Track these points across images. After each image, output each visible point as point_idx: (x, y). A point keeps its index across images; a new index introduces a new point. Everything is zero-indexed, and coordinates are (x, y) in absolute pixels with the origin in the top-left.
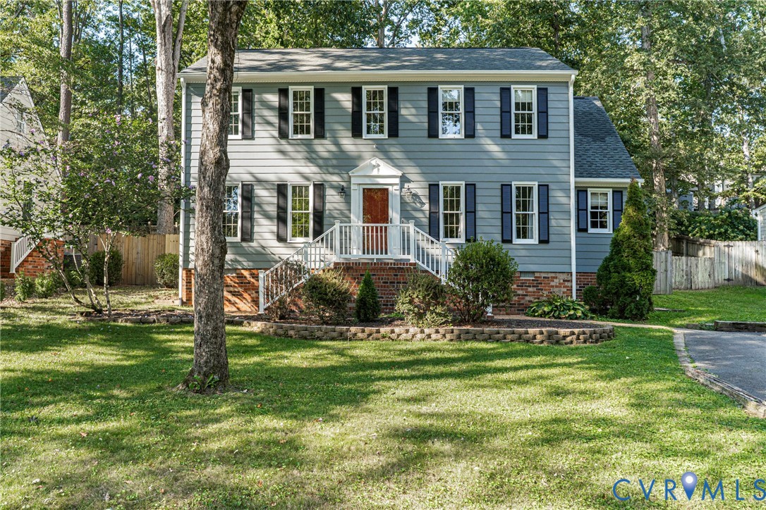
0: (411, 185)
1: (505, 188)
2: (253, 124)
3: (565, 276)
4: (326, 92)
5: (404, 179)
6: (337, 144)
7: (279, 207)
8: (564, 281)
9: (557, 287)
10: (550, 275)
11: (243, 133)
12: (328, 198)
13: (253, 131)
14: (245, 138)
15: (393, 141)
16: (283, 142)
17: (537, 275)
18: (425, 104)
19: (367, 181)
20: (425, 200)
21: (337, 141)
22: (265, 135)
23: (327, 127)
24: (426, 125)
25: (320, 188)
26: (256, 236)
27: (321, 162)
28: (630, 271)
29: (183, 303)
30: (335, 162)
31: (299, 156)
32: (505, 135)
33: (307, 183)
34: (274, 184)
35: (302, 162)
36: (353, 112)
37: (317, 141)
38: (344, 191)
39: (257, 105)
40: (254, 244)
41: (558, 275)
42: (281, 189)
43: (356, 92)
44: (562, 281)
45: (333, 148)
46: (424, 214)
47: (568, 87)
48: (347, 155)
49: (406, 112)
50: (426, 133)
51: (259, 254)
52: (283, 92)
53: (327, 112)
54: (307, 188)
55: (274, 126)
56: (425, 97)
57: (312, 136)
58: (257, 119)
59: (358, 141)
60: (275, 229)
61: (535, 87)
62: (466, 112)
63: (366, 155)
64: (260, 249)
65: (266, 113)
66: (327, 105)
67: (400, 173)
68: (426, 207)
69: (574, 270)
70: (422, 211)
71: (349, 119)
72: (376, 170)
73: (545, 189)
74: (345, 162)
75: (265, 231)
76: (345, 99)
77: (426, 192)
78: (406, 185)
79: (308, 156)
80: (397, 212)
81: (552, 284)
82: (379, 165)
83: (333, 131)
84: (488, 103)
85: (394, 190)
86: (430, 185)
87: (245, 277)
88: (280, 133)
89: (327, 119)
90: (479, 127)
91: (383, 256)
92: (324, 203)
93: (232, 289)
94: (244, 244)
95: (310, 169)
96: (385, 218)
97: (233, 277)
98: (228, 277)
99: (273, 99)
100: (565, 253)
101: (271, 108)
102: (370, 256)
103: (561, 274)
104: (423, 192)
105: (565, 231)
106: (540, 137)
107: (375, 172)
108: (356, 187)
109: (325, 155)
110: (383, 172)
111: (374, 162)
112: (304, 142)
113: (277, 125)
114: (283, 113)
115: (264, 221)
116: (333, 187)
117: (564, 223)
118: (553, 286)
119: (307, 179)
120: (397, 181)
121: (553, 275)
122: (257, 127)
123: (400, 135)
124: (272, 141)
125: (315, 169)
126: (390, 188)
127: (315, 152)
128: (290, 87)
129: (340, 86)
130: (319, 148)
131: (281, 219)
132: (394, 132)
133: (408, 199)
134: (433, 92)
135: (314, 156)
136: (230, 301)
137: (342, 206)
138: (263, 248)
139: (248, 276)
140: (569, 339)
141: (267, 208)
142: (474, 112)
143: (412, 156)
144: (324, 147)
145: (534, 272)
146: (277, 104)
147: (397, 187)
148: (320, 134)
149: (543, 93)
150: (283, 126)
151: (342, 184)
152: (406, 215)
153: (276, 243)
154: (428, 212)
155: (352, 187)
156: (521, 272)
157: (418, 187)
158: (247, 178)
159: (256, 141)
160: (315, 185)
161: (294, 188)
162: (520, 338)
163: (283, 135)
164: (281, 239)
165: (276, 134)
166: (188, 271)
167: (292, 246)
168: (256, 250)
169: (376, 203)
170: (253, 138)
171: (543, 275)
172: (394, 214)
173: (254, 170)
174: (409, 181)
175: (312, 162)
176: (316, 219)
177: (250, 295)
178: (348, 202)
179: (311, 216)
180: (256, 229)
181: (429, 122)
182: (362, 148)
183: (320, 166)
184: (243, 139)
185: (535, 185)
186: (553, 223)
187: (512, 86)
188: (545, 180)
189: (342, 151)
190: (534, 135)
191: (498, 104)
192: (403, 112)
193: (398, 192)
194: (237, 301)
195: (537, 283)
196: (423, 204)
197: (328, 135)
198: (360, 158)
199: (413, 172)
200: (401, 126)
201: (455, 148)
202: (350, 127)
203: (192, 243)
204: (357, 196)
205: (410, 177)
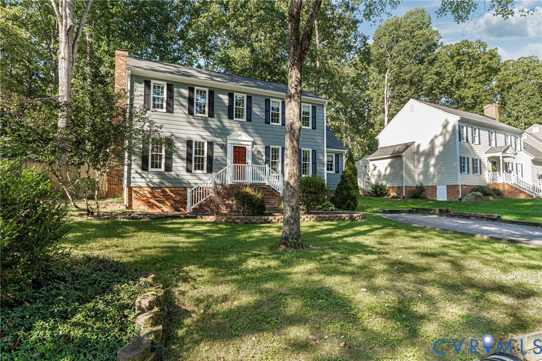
0: (258, 146)
2: (173, 104)
4: (215, 93)
5: (254, 143)
6: (221, 122)
7: (187, 153)
11: (167, 109)
12: (215, 150)
13: (173, 109)
14: (168, 111)
15: (248, 123)
16: (191, 117)
18: (264, 107)
19: (236, 142)
20: (264, 154)
21: (220, 120)
22: (180, 112)
23: (215, 112)
24: (264, 117)
25: (211, 144)
26: (173, 169)
27: (211, 130)
28: (351, 189)
29: (127, 208)
30: (219, 131)
31: (200, 126)
33: (203, 141)
34: (185, 140)
35: (202, 129)
36: (229, 105)
37: (209, 119)
38: (224, 147)
39: (175, 94)
40: (172, 173)
42: (189, 143)
43: (231, 95)
45: (218, 123)
46: (263, 161)
47: (323, 108)
48: (226, 128)
49: (256, 110)
50: (264, 121)
51: (175, 179)
52: (191, 89)
53: (215, 104)
54: (203, 143)
55: (185, 107)
56: (264, 103)
57: (207, 115)
58: (175, 102)
59: (231, 121)
60: (185, 165)
61: (311, 105)
62: (282, 113)
63: (235, 129)
64: (176, 176)
65: (181, 99)
66: (215, 100)
67: (252, 140)
68: (264, 158)
70: (262, 159)
71: (227, 109)
72: (240, 137)
73: (314, 152)
74: (224, 132)
75: (179, 167)
76: (225, 98)
77: (264, 150)
78: (255, 146)
79: (205, 126)
80: (250, 159)
82: (241, 135)
83: (218, 114)
85: (249, 148)
86: (266, 147)
87: (167, 192)
88: (189, 112)
89: (215, 108)
91: (243, 181)
92: (213, 152)
93: (158, 199)
94: (166, 173)
95: (206, 134)
96: (244, 162)
97: (159, 192)
98: (156, 192)
99: (185, 92)
101: (184, 97)
102: (238, 181)
104: (262, 150)
106: (313, 128)
108: (230, 145)
109: (214, 127)
110: (243, 138)
111: (239, 133)
112: (203, 118)
113: (187, 107)
114: (191, 101)
115: (178, 160)
116: (218, 144)
117: (322, 168)
119: (204, 139)
120: (251, 143)
122: (175, 107)
123: (252, 120)
124: (184, 116)
125: (208, 134)
126: (247, 147)
127: (208, 124)
128: (195, 87)
129: (223, 91)
130: (211, 123)
131: (189, 160)
132: (249, 120)
133: (255, 153)
134: (267, 101)
135: (208, 127)
136: (157, 206)
137: (223, 155)
138: (178, 175)
139: (168, 191)
140: (357, 218)
141: (180, 153)
143: (258, 132)
144: (214, 123)
146: (187, 95)
147: (251, 147)
148: (211, 115)
149: (314, 108)
150: (191, 108)
151: (223, 143)
152: (255, 161)
153: (185, 173)
154: (265, 160)
155: (228, 145)
157: (261, 148)
158: (168, 135)
159: (175, 114)
160: (208, 142)
161: (196, 143)
162: (340, 219)
163: (191, 113)
164: (189, 171)
165: (186, 112)
166: (130, 188)
167: (194, 175)
168: (174, 177)
169: (240, 154)
170: (172, 112)
172: (249, 160)
173: (173, 131)
174: (256, 144)
175: (206, 130)
176: (209, 161)
177: (169, 202)
178: (226, 152)
179: (205, 159)
180: (174, 164)
181: (266, 116)
182: (234, 125)
183: (211, 132)
184: (166, 112)
185: (311, 150)
186: (318, 168)
187: (302, 104)
188: (315, 148)
189: (223, 126)
190: (310, 127)
192: (253, 109)
193: (251, 149)
194: (162, 206)
196: (262, 156)
197: (215, 116)
198: (232, 130)
199: (259, 140)
200: (253, 116)
201: (277, 130)
202: (227, 113)
203: (133, 171)
204: (230, 150)
205: (257, 142)
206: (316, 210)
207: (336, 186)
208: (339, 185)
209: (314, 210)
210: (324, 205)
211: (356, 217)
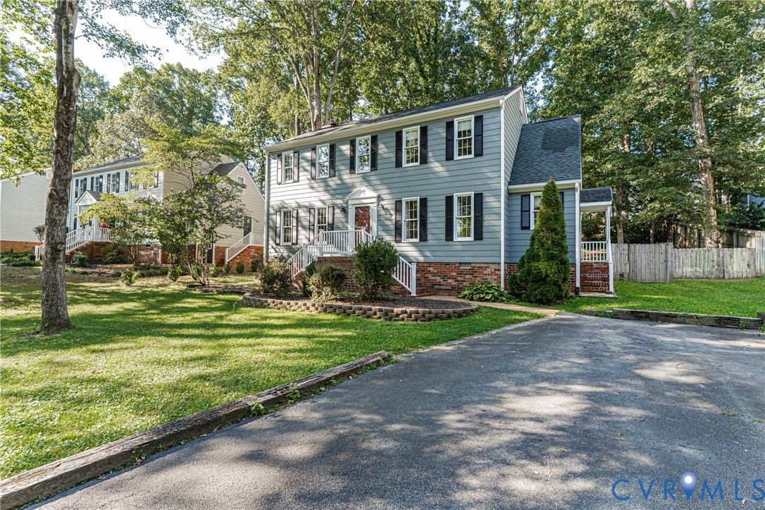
0: (384, 203)
1: (449, 200)
2: (299, 172)
3: (496, 267)
4: (336, 146)
5: (379, 198)
6: (341, 179)
7: (310, 222)
9: (489, 275)
10: (483, 265)
11: (293, 178)
12: (336, 216)
13: (299, 177)
15: (373, 173)
16: (313, 181)
17: (472, 265)
18: (394, 144)
19: (357, 202)
20: (393, 212)
21: (341, 177)
22: (305, 178)
23: (336, 168)
24: (394, 158)
25: (331, 209)
26: (299, 241)
27: (332, 192)
30: (339, 191)
31: (320, 189)
32: (449, 157)
33: (324, 206)
34: (308, 208)
35: (322, 193)
36: (351, 157)
37: (330, 179)
38: (344, 210)
39: (301, 160)
40: (298, 246)
41: (490, 265)
42: (311, 212)
43: (353, 143)
44: (493, 270)
45: (339, 182)
46: (392, 222)
47: (500, 111)
48: (346, 186)
50: (394, 165)
52: (314, 150)
53: (337, 158)
54: (325, 209)
55: (308, 172)
56: (394, 139)
57: (328, 175)
58: (301, 169)
59: (354, 176)
60: (308, 236)
62: (421, 145)
63: (358, 185)
65: (305, 164)
66: (337, 154)
68: (394, 217)
69: (502, 261)
70: (390, 220)
71: (348, 162)
72: (363, 194)
73: (479, 197)
74: (345, 190)
75: (303, 239)
76: (346, 149)
77: (394, 206)
78: (381, 203)
79: (325, 189)
80: (376, 222)
81: (485, 272)
82: (364, 191)
83: (340, 171)
84: (438, 136)
85: (373, 207)
86: (396, 202)
89: (336, 163)
90: (430, 154)
92: (334, 219)
94: (293, 247)
95: (326, 197)
96: (367, 226)
99: (309, 155)
100: (496, 247)
101: (308, 161)
103: (492, 265)
104: (392, 207)
105: (496, 229)
106: (476, 155)
107: (362, 196)
109: (335, 187)
110: (366, 195)
111: (361, 189)
112: (325, 180)
113: (310, 171)
114: (313, 163)
115: (303, 232)
116: (339, 208)
117: (495, 223)
118: (486, 274)
119: (325, 204)
120: (374, 200)
121: (486, 265)
122: (301, 174)
123: (378, 168)
124: (308, 182)
125: (329, 197)
126: (371, 205)
127: (329, 186)
128: (317, 146)
129: (344, 140)
130: (332, 183)
131: (311, 230)
132: (374, 166)
133: (382, 212)
134: (399, 135)
135: (329, 189)
137: (343, 220)
141: (305, 223)
142: (427, 144)
143: (385, 182)
144: (335, 183)
145: (470, 263)
146: (310, 159)
147: (375, 205)
148: (332, 174)
149: (479, 119)
150: (313, 171)
151: (344, 205)
152: (381, 223)
154: (394, 221)
155: (350, 207)
156: (460, 263)
157: (388, 203)
158: (295, 205)
159: (301, 183)
160: (329, 207)
161: (319, 210)
163: (313, 177)
165: (309, 177)
169: (362, 216)
170: (298, 181)
171: (478, 265)
172: (373, 224)
173: (298, 200)
174: (383, 200)
175: (327, 193)
176: (330, 229)
178: (347, 217)
179: (327, 227)
180: (299, 237)
181: (396, 157)
182: (355, 180)
183: (332, 195)
184: (293, 182)
185: (472, 194)
187: (455, 119)
189: (344, 184)
190: (472, 155)
191: (444, 135)
192: (380, 151)
193: (376, 208)
195: (473, 272)
196: (391, 215)
197: (336, 174)
198: (353, 186)
199: (384, 192)
200: (379, 162)
201: (411, 173)
202: (349, 166)
204: (352, 213)
205: (383, 196)
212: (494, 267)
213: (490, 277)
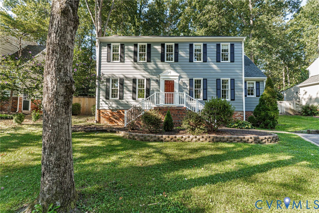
0: (183, 79)
1: (218, 80)
2: (124, 57)
3: (241, 113)
4: (151, 45)
5: (180, 77)
6: (156, 65)
7: (133, 87)
8: (240, 114)
9: (237, 116)
11: (120, 60)
12: (151, 84)
13: (124, 59)
15: (176, 63)
16: (135, 63)
18: (188, 50)
19: (167, 78)
20: (188, 84)
21: (156, 63)
22: (129, 61)
23: (152, 58)
25: (148, 80)
26: (124, 98)
27: (149, 71)
28: (269, 110)
29: (97, 122)
30: (154, 71)
32: (218, 61)
33: (144, 78)
34: (131, 79)
35: (143, 71)
36: (161, 53)
37: (148, 63)
38: (158, 82)
39: (126, 50)
40: (124, 100)
41: (238, 112)
42: (134, 81)
43: (163, 45)
44: (239, 114)
45: (154, 66)
46: (188, 90)
47: (242, 43)
48: (159, 68)
49: (181, 53)
50: (188, 60)
51: (126, 104)
52: (136, 45)
53: (152, 53)
54: (144, 80)
55: (132, 58)
56: (188, 47)
57: (146, 61)
58: (126, 55)
59: (163, 63)
60: (131, 95)
61: (230, 43)
62: (203, 53)
63: (166, 68)
64: (126, 102)
65: (129, 53)
66: (152, 50)
67: (179, 75)
68: (188, 87)
69: (244, 110)
71: (160, 55)
73: (233, 81)
74: (158, 71)
75: (128, 96)
76: (159, 48)
77: (188, 82)
78: (181, 79)
79: (145, 69)
81: (236, 115)
82: (171, 72)
84: (212, 49)
85: (176, 81)
86: (190, 79)
87: (121, 113)
88: (134, 60)
89: (152, 55)
90: (208, 58)
91: (172, 105)
92: (150, 86)
93: (115, 117)
94: (120, 100)
95: (145, 73)
96: (173, 90)
97: (116, 113)
98: (114, 112)
99: (132, 48)
100: (241, 104)
101: (131, 51)
102: (168, 105)
103: (239, 112)
104: (187, 82)
105: (241, 96)
106: (231, 62)
107: (169, 74)
108: (162, 80)
109: (151, 68)
110: (172, 74)
111: (169, 71)
112: (144, 63)
113: (133, 57)
114: (135, 53)
115: (127, 92)
116: (154, 80)
117: (240, 93)
118: (236, 116)
119: (144, 77)
120: (178, 78)
121: (236, 112)
122: (126, 58)
123: (179, 61)
124: (131, 63)
125: (147, 73)
127: (147, 67)
128: (138, 44)
129: (157, 43)
130: (149, 66)
131: (134, 92)
132: (176, 60)
133: (182, 85)
134: (191, 46)
135: (147, 69)
136: (115, 121)
137: (157, 87)
139: (121, 112)
140: (264, 141)
141: (129, 87)
142: (206, 53)
143: (184, 69)
144: (151, 66)
146: (133, 50)
147: (178, 80)
148: (149, 61)
149: (232, 46)
150: (135, 58)
151: (157, 79)
152: (181, 90)
153: (132, 100)
154: (189, 89)
155: (161, 80)
157: (185, 80)
158: (122, 76)
159: (125, 63)
160: (147, 79)
161: (139, 80)
163: (135, 61)
164: (134, 99)
165: (133, 60)
166: (99, 110)
167: (137, 101)
169: (169, 86)
170: (124, 62)
172: (176, 90)
173: (124, 73)
174: (182, 78)
175: (146, 71)
176: (147, 92)
177: (122, 119)
178: (159, 85)
179: (145, 91)
180: (124, 95)
181: (190, 57)
182: (165, 66)
184: (120, 62)
185: (229, 79)
186: (236, 93)
187: (221, 43)
188: (233, 77)
189: (157, 67)
190: (229, 61)
191: (216, 50)
192: (180, 53)
193: (178, 82)
194: (117, 121)
196: (187, 86)
197: (152, 61)
198: (164, 69)
199: (184, 75)
200: (179, 58)
201: (199, 66)
202: (160, 58)
203: (101, 100)
204: (162, 83)
205: (182, 76)
206: (232, 127)
207: (255, 107)
208: (257, 106)
209: (231, 127)
210: (240, 124)
211: (262, 140)
212: (240, 113)
213: (238, 117)
